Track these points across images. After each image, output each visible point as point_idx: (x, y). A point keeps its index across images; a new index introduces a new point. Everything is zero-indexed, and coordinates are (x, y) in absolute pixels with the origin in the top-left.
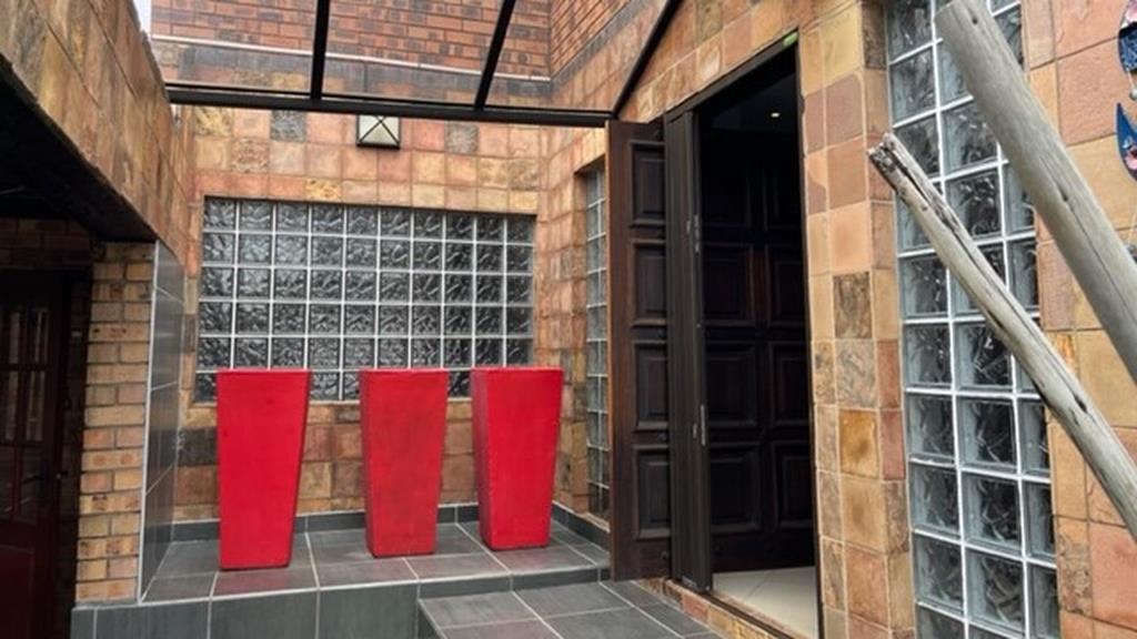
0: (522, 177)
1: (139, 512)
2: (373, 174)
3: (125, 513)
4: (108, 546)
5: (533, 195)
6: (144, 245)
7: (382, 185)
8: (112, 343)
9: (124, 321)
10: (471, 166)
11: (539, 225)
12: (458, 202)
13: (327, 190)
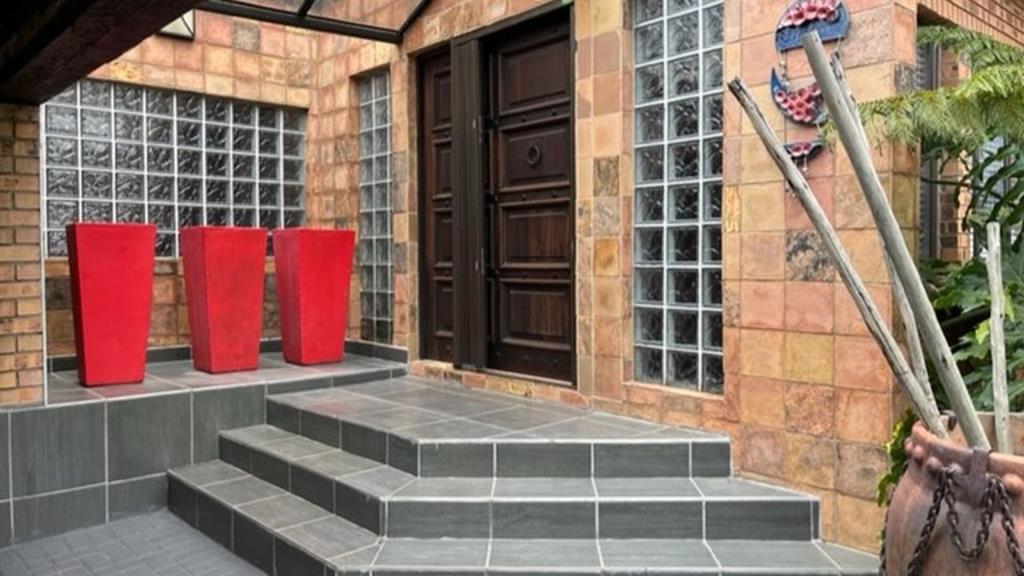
0: (297, 76)
1: (41, 333)
2: (170, 62)
3: (28, 334)
4: (16, 361)
5: (305, 92)
6: (30, 108)
7: (178, 72)
8: (7, 192)
9: (15, 172)
10: (255, 62)
11: (310, 118)
12: (244, 93)
13: (129, 72)
